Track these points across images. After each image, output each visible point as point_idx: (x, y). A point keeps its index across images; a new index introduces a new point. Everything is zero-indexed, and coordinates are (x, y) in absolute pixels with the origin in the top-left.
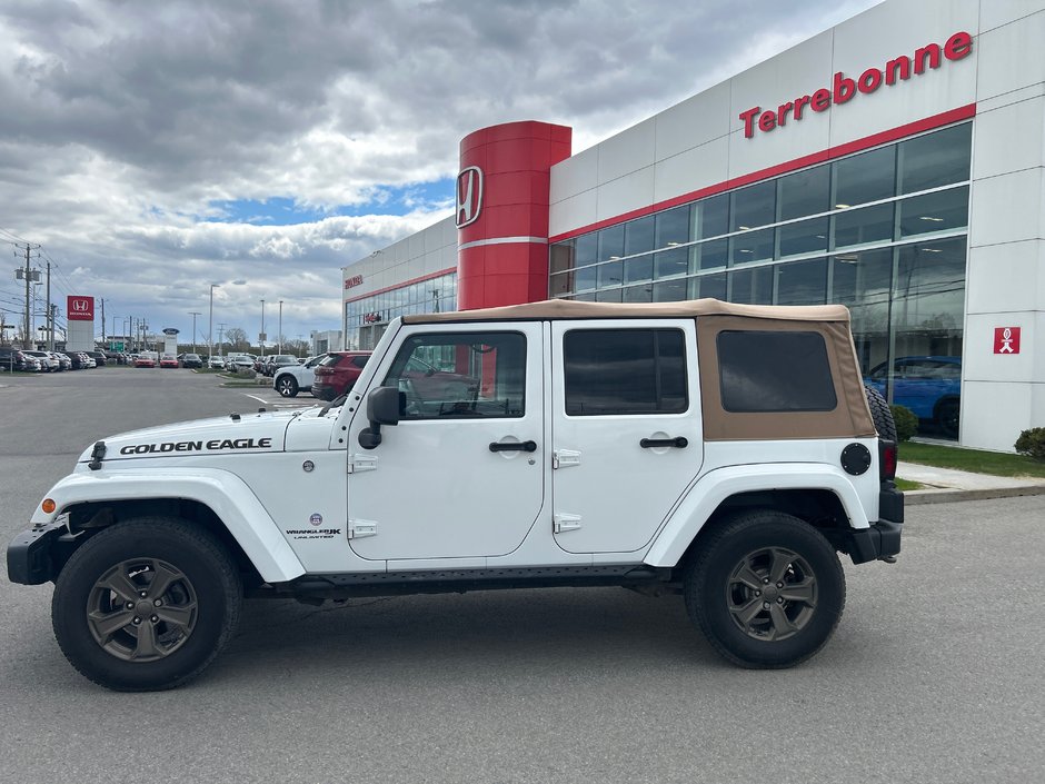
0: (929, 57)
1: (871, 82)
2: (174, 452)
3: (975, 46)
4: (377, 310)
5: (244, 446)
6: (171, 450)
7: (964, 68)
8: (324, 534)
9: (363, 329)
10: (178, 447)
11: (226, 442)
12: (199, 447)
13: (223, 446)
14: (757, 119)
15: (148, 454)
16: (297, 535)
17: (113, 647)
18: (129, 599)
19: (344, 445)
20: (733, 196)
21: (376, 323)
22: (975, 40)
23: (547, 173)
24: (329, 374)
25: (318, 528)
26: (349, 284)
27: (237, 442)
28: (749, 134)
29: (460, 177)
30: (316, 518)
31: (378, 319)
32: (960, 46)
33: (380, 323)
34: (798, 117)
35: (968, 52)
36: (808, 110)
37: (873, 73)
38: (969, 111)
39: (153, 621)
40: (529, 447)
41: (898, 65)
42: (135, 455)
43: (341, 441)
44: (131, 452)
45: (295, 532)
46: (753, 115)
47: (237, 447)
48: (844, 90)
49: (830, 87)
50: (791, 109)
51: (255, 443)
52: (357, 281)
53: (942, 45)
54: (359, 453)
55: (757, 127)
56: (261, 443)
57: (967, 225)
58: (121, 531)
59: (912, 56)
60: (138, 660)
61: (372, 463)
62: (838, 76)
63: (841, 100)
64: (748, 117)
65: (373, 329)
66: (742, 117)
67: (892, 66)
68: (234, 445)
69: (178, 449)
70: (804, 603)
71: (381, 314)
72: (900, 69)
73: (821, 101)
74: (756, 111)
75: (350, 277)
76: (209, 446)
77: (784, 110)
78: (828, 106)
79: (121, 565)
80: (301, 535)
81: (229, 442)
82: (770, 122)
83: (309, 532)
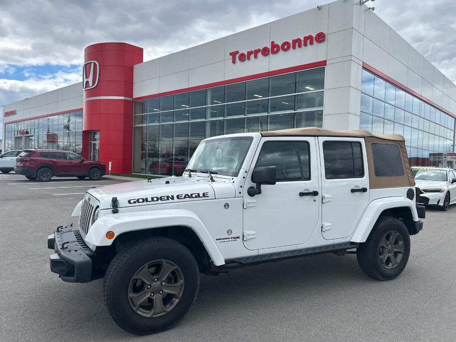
0: (309, 40)
1: (286, 47)
2: (160, 201)
3: (326, 38)
4: (26, 128)
5: (196, 197)
6: (157, 200)
7: (322, 46)
8: (232, 239)
9: (16, 138)
10: (161, 198)
11: (186, 195)
12: (173, 198)
13: (185, 197)
14: (237, 56)
15: (145, 203)
16: (221, 241)
17: (140, 311)
18: (148, 283)
19: (241, 195)
20: (226, 87)
21: (26, 135)
22: (326, 36)
23: (132, 68)
24: (27, 161)
25: (230, 237)
26: (7, 114)
27: (192, 195)
28: (234, 62)
29: (85, 65)
30: (229, 232)
31: (27, 133)
32: (321, 38)
33: (28, 135)
34: (256, 57)
35: (323, 40)
36: (260, 54)
37: (287, 43)
38: (324, 63)
39: (160, 294)
40: (315, 193)
41: (297, 41)
42: (137, 204)
43: (240, 193)
44: (135, 202)
45: (219, 239)
46: (236, 54)
47: (193, 197)
48: (275, 49)
49: (269, 47)
50: (252, 53)
51: (201, 195)
52: (13, 113)
53: (314, 36)
54: (248, 199)
55: (237, 59)
56: (204, 195)
57: (323, 106)
58: (147, 246)
59: (302, 39)
60: (154, 316)
61: (254, 203)
62: (273, 43)
63: (274, 52)
64: (233, 54)
65: (23, 139)
66: (231, 54)
67: (294, 42)
68: (191, 196)
69: (161, 200)
70: (400, 252)
71: (29, 131)
72: (297, 43)
73: (265, 52)
74: (237, 52)
75: (8, 110)
76: (178, 197)
77: (249, 53)
78: (268, 54)
79: (146, 265)
80: (223, 240)
81: (188, 195)
82: (243, 58)
83: (226, 239)
